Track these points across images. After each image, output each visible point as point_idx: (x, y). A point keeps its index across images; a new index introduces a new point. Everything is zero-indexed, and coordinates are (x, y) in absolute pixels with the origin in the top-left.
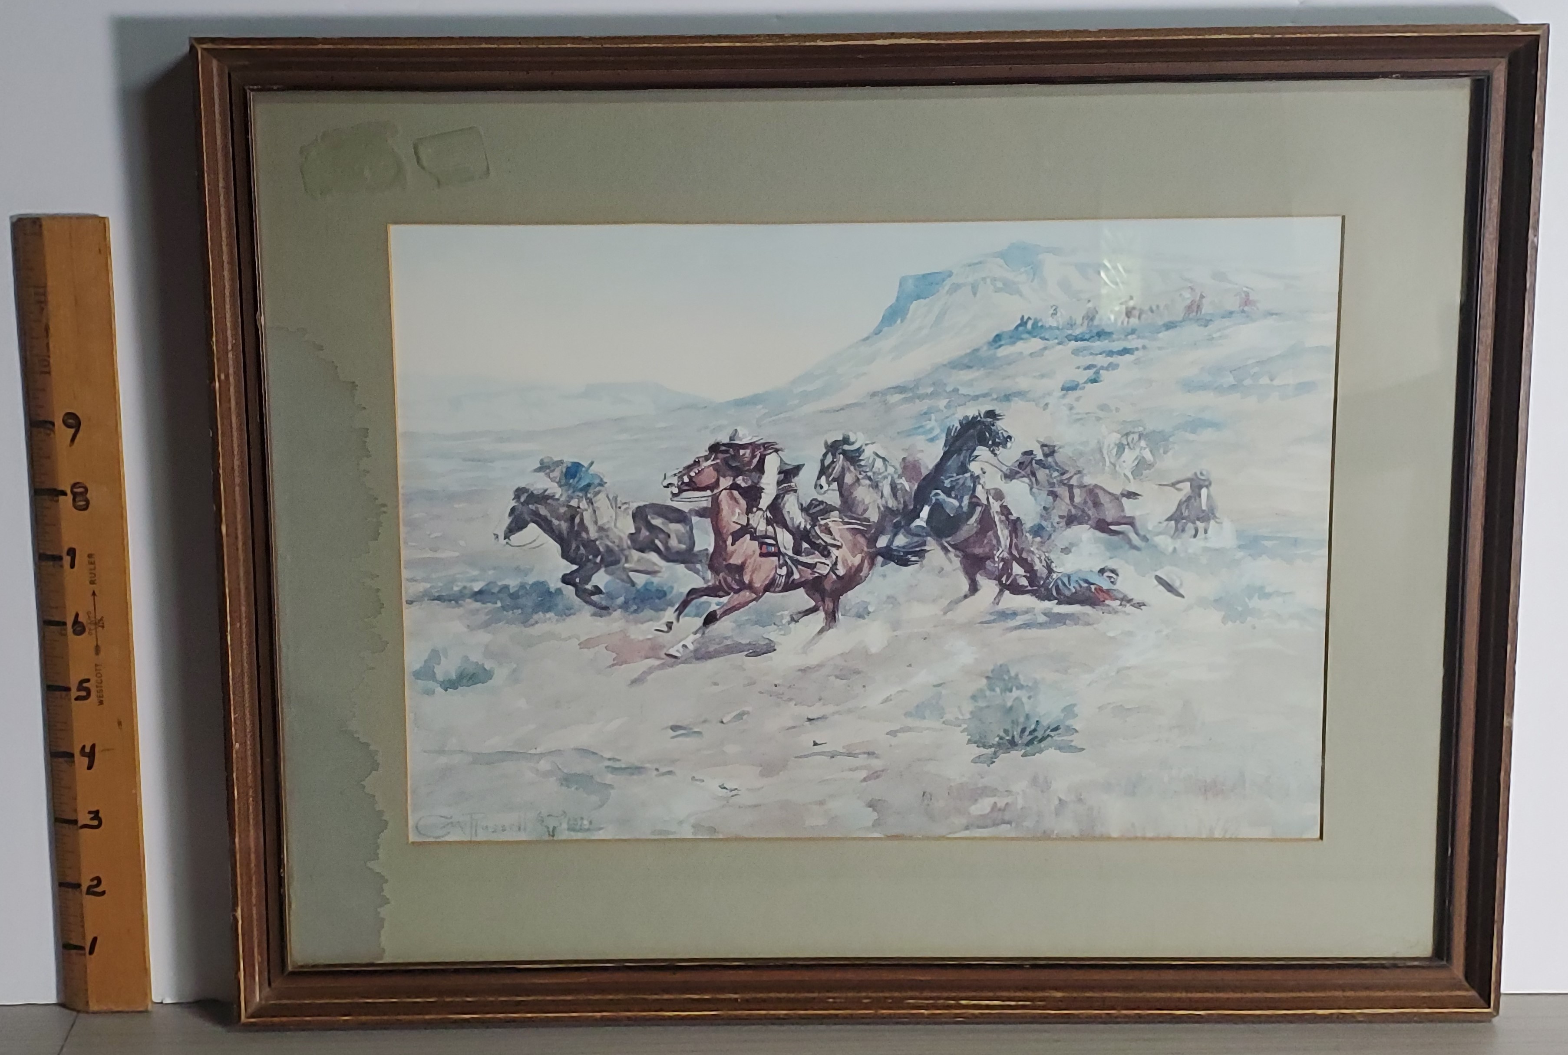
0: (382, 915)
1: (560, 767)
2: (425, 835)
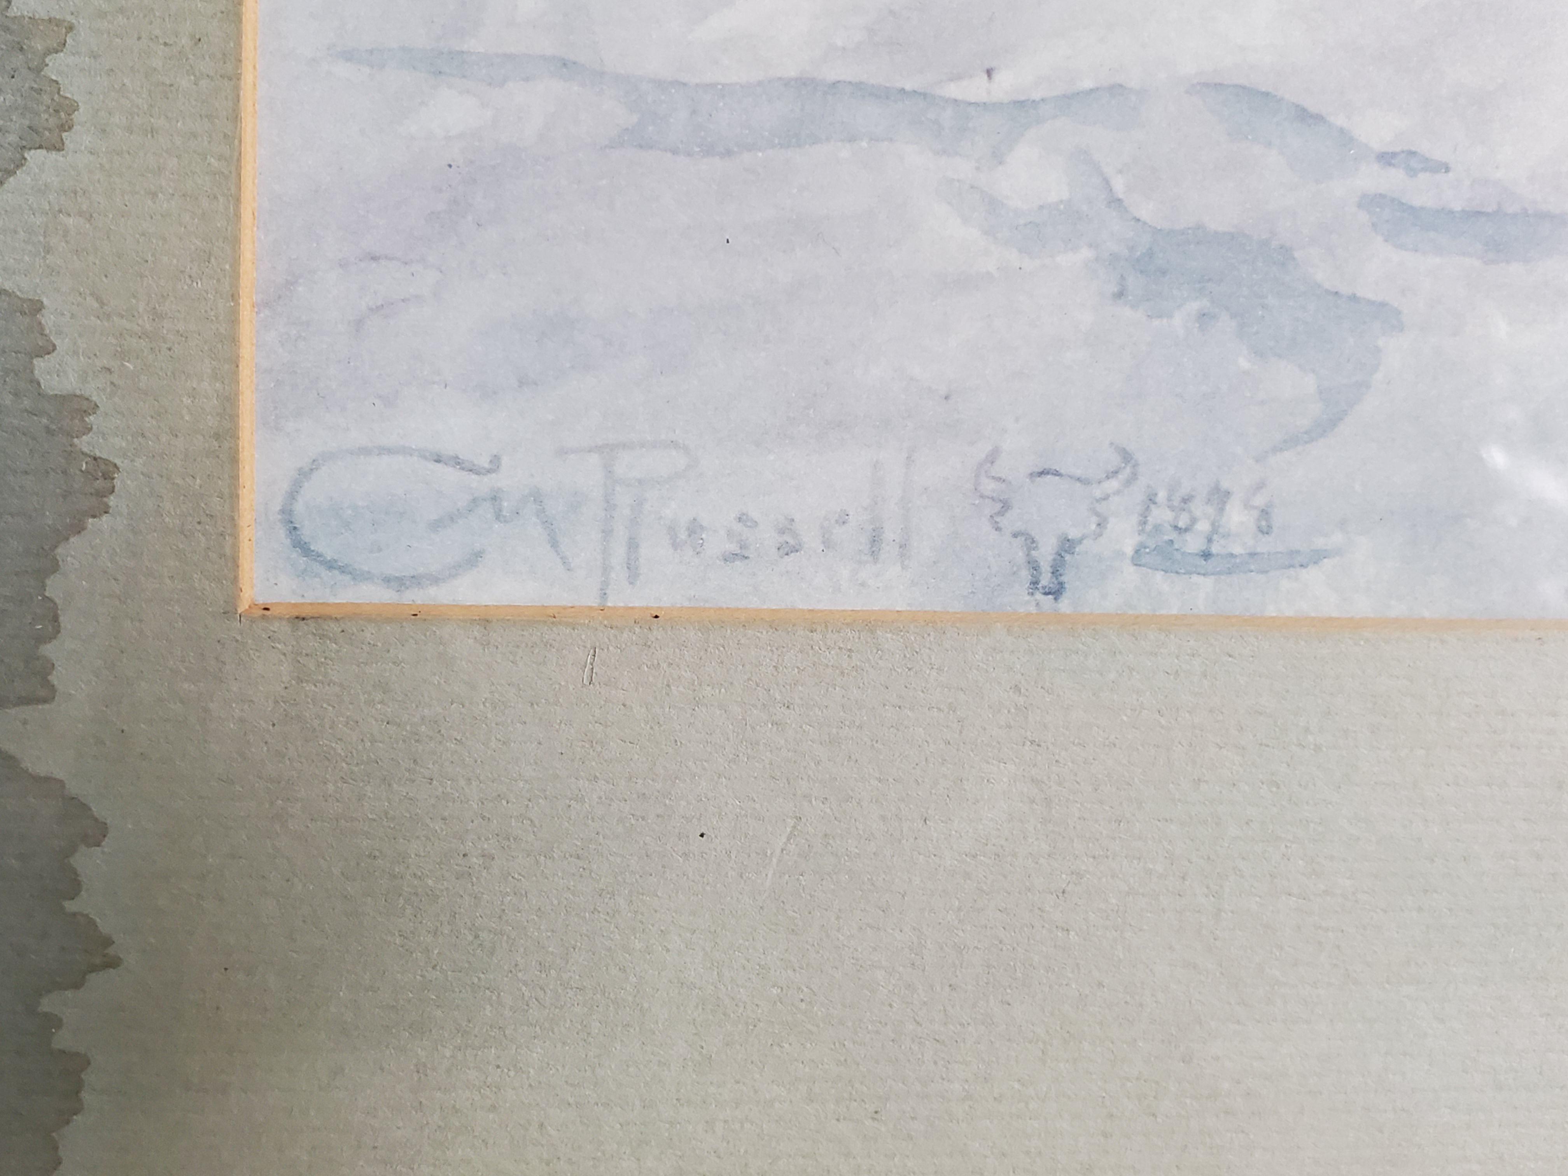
2: (343, 570)
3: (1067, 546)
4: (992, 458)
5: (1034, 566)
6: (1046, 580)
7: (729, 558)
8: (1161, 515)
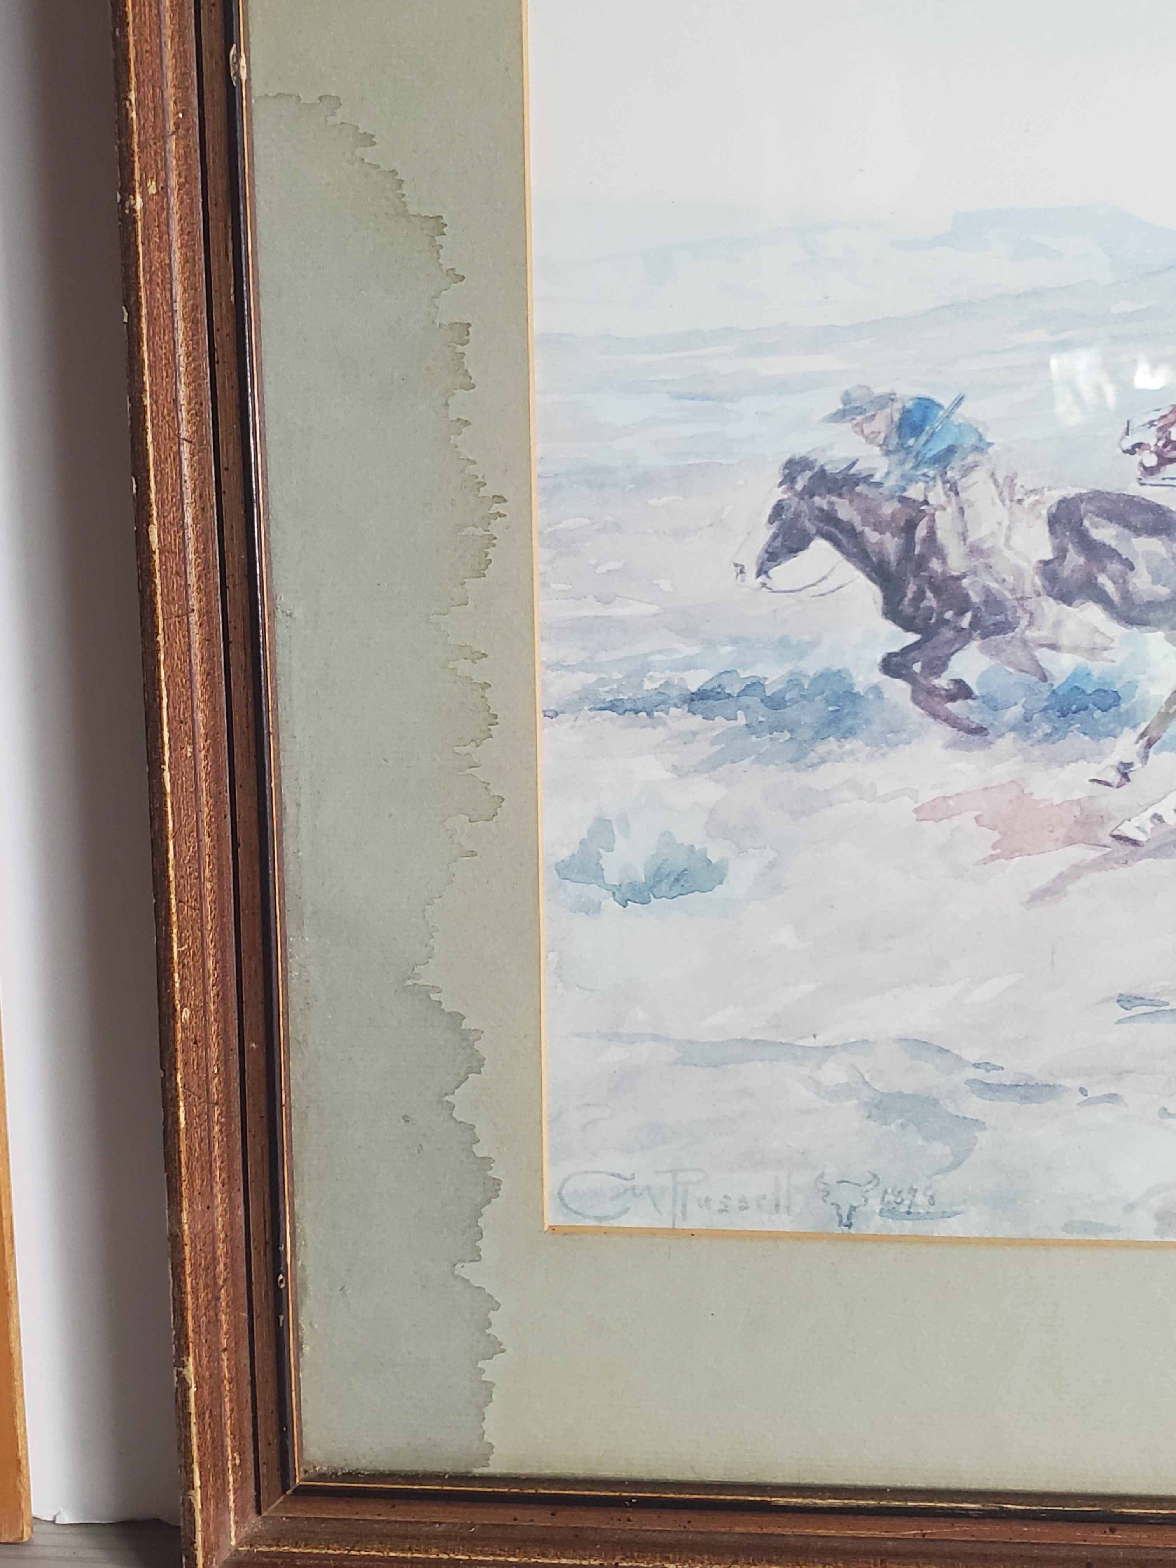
0: (485, 1377)
1: (867, 1077)
2: (579, 1214)
3: (853, 1208)
4: (822, 1175)
5: (840, 1216)
6: (845, 1221)
7: (721, 1211)
8: (890, 1198)
